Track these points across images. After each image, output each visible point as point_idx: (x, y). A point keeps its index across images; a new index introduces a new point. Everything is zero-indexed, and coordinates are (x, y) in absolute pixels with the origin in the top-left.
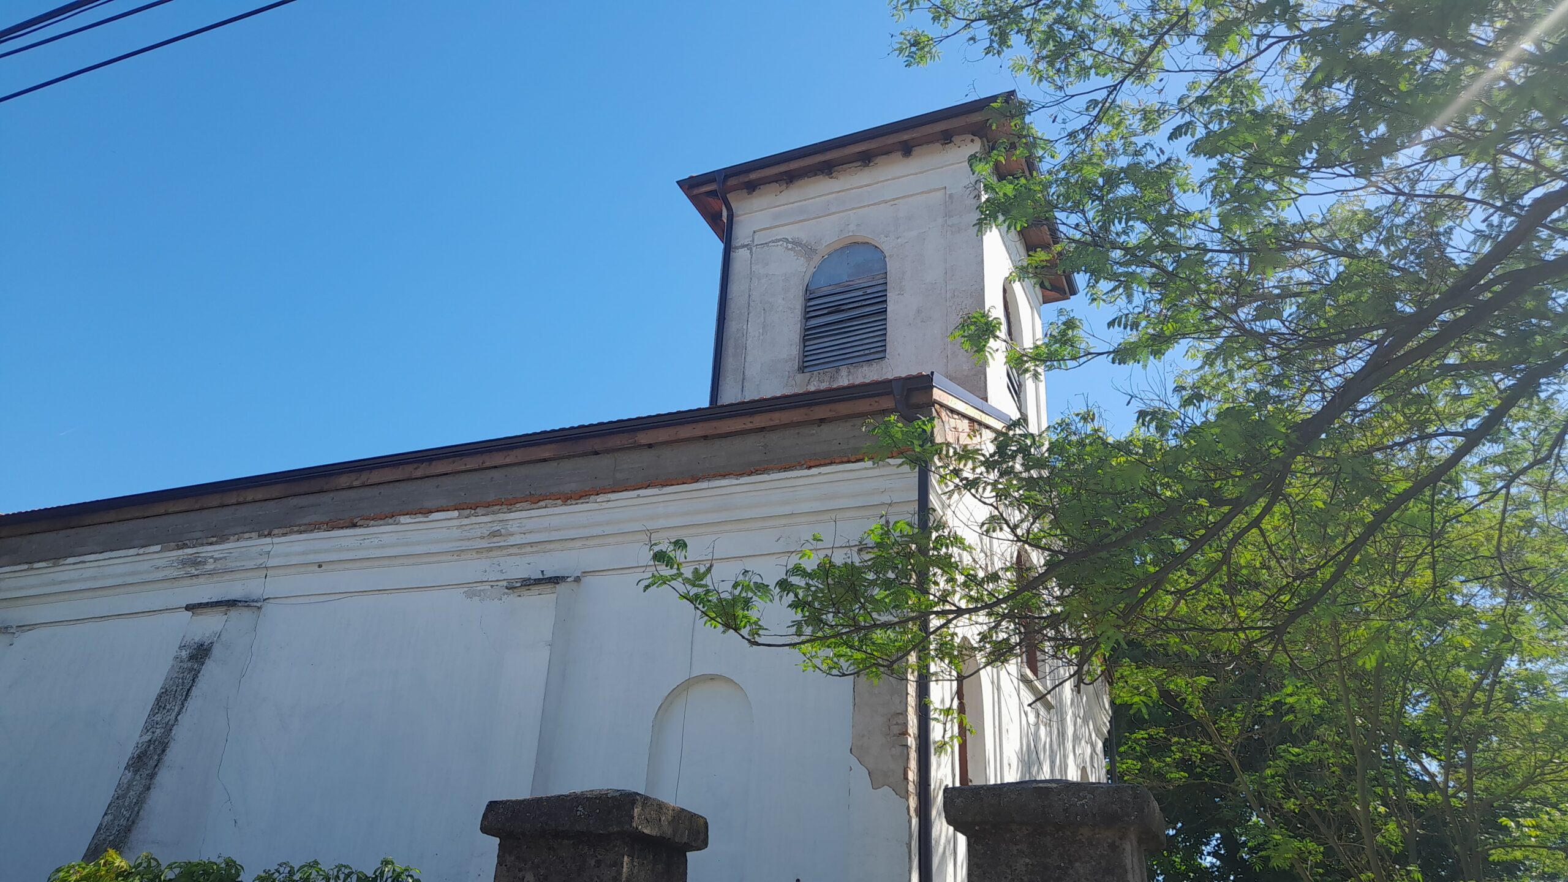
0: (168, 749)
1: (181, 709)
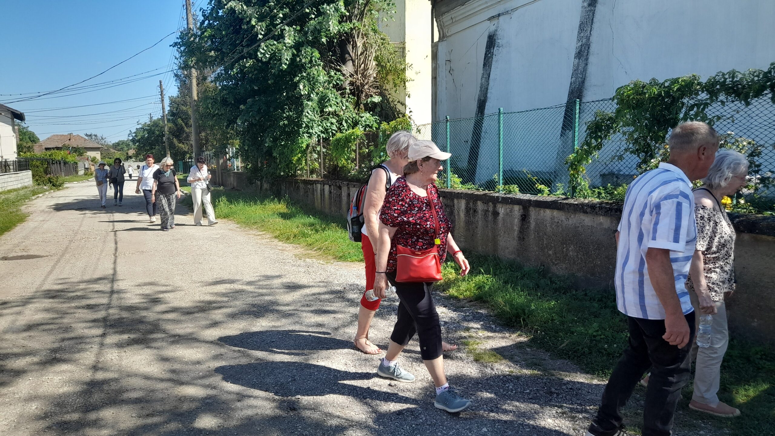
1: (591, 29)
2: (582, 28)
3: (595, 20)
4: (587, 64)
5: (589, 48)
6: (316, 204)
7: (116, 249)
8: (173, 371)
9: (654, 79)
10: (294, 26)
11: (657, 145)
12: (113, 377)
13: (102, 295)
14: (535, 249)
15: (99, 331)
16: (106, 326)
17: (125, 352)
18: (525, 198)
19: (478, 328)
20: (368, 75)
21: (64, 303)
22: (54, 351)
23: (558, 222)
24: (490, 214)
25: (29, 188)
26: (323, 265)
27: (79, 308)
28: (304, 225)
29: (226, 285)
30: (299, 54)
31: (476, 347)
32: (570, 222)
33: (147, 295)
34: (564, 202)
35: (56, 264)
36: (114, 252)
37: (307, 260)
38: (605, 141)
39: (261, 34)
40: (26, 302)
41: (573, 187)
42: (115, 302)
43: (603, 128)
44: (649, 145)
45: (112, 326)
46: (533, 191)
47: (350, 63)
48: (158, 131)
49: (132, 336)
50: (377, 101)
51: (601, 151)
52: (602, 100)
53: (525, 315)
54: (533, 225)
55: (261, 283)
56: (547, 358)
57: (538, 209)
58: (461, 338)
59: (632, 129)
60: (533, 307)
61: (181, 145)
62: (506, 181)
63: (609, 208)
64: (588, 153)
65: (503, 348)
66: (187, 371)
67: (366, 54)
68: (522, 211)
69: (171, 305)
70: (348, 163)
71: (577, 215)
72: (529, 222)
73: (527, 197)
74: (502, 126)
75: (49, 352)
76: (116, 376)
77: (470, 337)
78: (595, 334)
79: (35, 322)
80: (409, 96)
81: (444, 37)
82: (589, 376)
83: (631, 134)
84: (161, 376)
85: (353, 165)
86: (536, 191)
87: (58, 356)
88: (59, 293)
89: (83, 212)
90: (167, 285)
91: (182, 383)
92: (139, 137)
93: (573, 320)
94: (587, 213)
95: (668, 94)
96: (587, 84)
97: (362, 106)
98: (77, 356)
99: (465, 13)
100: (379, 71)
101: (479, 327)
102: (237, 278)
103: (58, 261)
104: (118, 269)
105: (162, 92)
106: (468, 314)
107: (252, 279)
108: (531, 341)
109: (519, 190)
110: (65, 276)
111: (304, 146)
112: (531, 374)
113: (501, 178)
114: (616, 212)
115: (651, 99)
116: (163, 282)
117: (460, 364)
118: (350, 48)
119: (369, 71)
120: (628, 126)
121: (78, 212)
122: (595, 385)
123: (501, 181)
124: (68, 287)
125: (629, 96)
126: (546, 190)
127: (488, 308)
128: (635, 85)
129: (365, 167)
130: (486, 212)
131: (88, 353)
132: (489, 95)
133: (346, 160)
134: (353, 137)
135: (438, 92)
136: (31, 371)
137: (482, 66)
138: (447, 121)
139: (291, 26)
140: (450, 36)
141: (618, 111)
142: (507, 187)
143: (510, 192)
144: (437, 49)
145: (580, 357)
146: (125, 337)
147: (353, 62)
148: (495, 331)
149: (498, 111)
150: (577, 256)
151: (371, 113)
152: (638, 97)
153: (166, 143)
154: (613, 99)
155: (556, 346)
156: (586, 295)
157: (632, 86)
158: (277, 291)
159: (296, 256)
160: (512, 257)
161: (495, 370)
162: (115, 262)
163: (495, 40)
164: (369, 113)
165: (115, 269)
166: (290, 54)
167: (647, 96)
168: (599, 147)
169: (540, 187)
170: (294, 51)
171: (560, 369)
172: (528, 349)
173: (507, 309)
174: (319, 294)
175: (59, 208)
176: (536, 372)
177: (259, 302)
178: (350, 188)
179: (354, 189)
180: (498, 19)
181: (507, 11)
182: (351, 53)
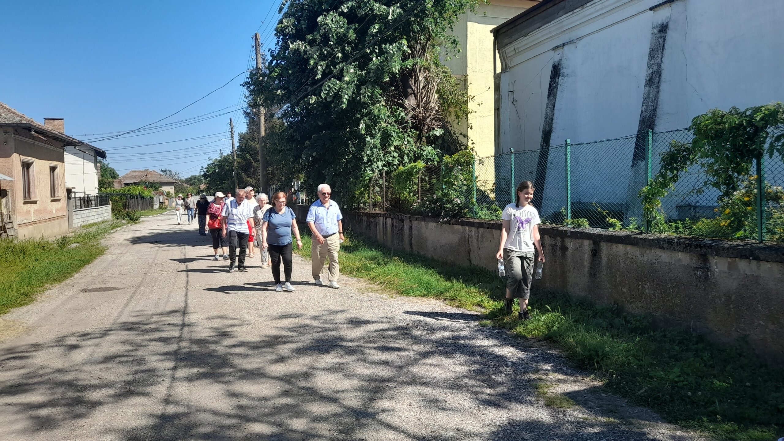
0: (662, 74)
1: (662, 55)
2: (652, 55)
3: (666, 46)
4: (658, 92)
5: (660, 75)
6: (378, 237)
7: (187, 282)
8: (241, 407)
9: (734, 108)
10: (354, 64)
11: (740, 177)
12: (183, 411)
13: (174, 328)
14: (608, 286)
15: (171, 364)
16: (176, 360)
17: (194, 386)
18: (595, 232)
19: (548, 370)
20: (430, 108)
21: (138, 335)
22: (129, 383)
23: (632, 258)
24: (558, 249)
25: (108, 222)
26: (386, 299)
27: (152, 340)
28: (367, 258)
29: (291, 319)
31: (547, 390)
32: (646, 258)
33: (216, 329)
34: (639, 236)
35: (132, 297)
36: (185, 285)
37: (370, 294)
38: (682, 174)
40: (105, 333)
41: (647, 221)
42: (186, 335)
43: (679, 159)
44: (731, 177)
45: (182, 360)
46: (603, 224)
47: (412, 97)
48: (228, 166)
49: (201, 370)
50: (438, 135)
51: (677, 183)
52: (676, 131)
53: (598, 357)
54: (604, 260)
55: (325, 318)
56: (624, 405)
57: (610, 244)
58: (530, 380)
59: (711, 160)
60: (607, 349)
61: (249, 179)
62: (575, 215)
63: (688, 244)
64: (664, 185)
65: (576, 392)
66: (253, 408)
67: (428, 88)
68: (592, 246)
69: (238, 339)
70: (410, 196)
71: (653, 251)
72: (601, 257)
73: (598, 231)
74: (569, 158)
75: (123, 384)
76: (186, 410)
77: (540, 379)
78: (676, 379)
79: (111, 354)
80: (471, 128)
81: (506, 68)
82: (672, 426)
83: (711, 165)
84: (228, 412)
85: (415, 198)
86: (607, 225)
87: (132, 388)
88: (134, 326)
89: (157, 245)
90: (234, 319)
91: (249, 420)
92: (211, 172)
93: (652, 363)
94: (664, 249)
95: (750, 123)
96: (659, 112)
97: (424, 139)
98: (149, 389)
99: (528, 44)
100: (441, 105)
101: (549, 368)
102: (302, 312)
103: (134, 293)
104: (189, 301)
105: (232, 129)
106: (536, 354)
107: (317, 314)
108: (607, 385)
109: (589, 224)
110: (139, 308)
111: (367, 179)
112: (607, 422)
113: (569, 211)
114: (696, 248)
115: (731, 129)
116: (231, 315)
117: (531, 409)
118: (412, 82)
119: (431, 104)
120: (707, 157)
121: (152, 245)
122: (679, 436)
123: (569, 215)
124: (142, 320)
125: (707, 126)
126: (619, 224)
127: (558, 348)
128: (714, 114)
129: (428, 200)
130: (554, 246)
131: (160, 386)
132: (554, 125)
133: (409, 193)
134: (415, 170)
135: (501, 124)
136: (107, 403)
137: (547, 96)
138: (511, 153)
139: (351, 64)
140: (513, 67)
141: (695, 142)
142: (575, 220)
143: (579, 226)
144: (500, 80)
145: (660, 405)
146: (195, 370)
147: (416, 96)
148: (566, 374)
149: (565, 143)
150: (654, 294)
151: (433, 146)
152: (717, 127)
153: (235, 177)
154: (689, 129)
155: (634, 392)
156: (665, 336)
157: (710, 115)
158: (341, 326)
159: (359, 290)
160: (583, 294)
161: (568, 417)
162: (186, 295)
163: (560, 69)
164: (431, 145)
165: (186, 302)
167: (727, 126)
168: (674, 179)
169: (611, 220)
171: (639, 417)
172: (603, 395)
173: (579, 350)
174: (383, 330)
175: (135, 241)
176: (612, 420)
177: (323, 338)
178: (413, 221)
179: (416, 222)
180: (563, 49)
181: (572, 41)
182: (413, 87)
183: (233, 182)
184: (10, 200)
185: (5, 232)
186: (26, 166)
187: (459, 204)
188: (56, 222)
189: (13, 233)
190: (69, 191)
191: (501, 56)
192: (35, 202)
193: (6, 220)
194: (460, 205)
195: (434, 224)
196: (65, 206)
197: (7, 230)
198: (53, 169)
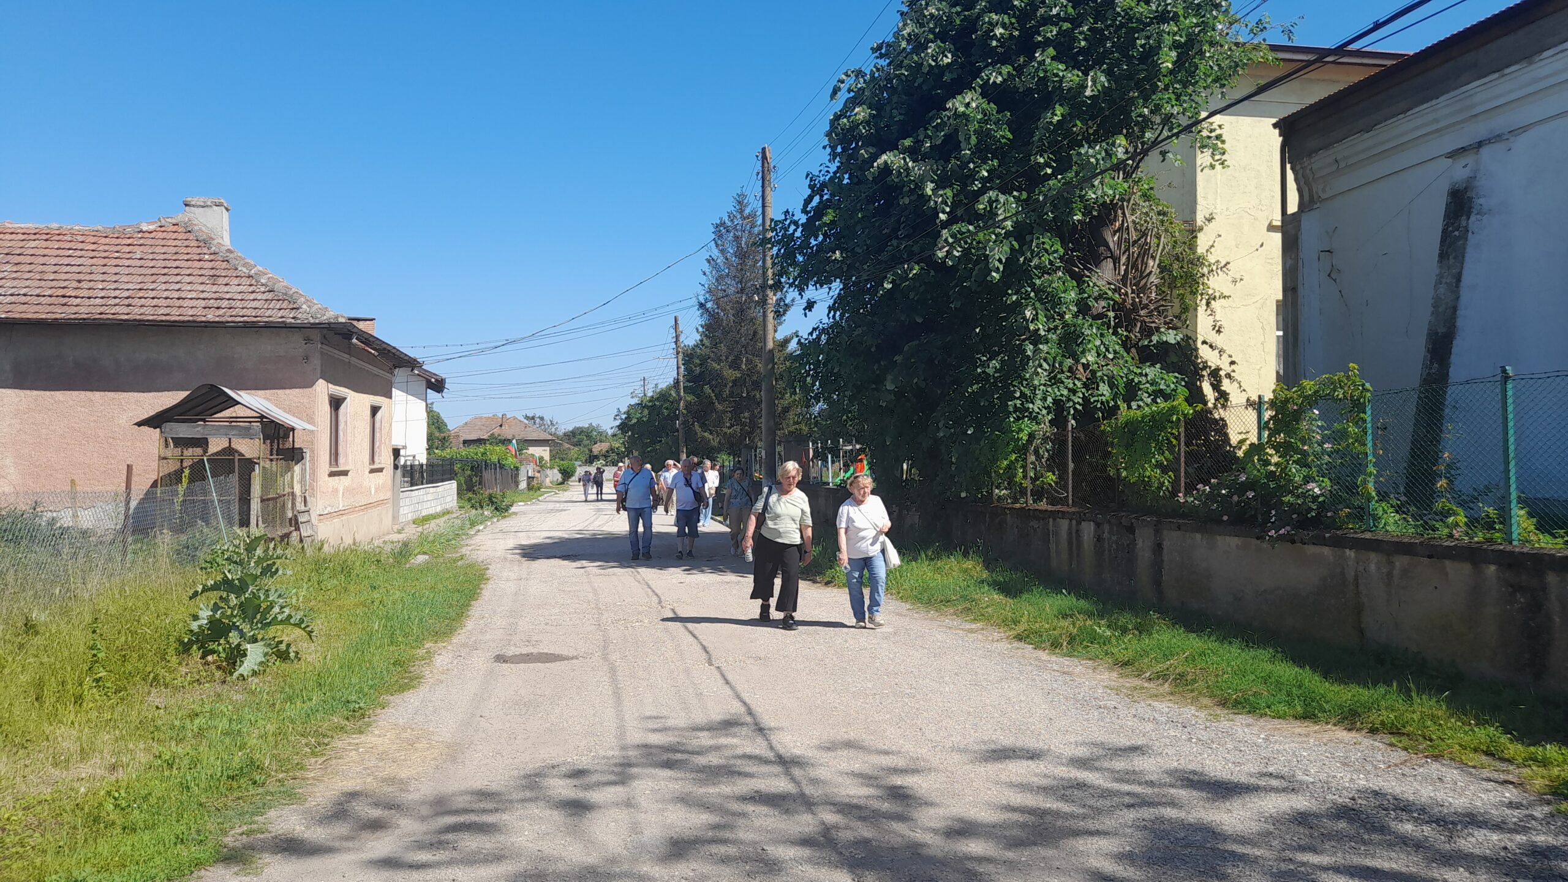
7: (705, 650)
10: (1015, 193)
13: (767, 768)
16: (847, 865)
20: (1146, 286)
21: (701, 782)
25: (452, 513)
27: (746, 798)
29: (1025, 763)
30: (1025, 248)
35: (613, 679)
36: (705, 656)
37: (1154, 704)
39: (944, 212)
40: (623, 772)
42: (812, 790)
47: (1109, 264)
48: (667, 409)
50: (1173, 342)
55: (1106, 765)
67: (1146, 244)
69: (945, 812)
81: (1312, 201)
88: (672, 755)
89: (579, 564)
90: (887, 753)
92: (635, 421)
99: (1374, 147)
102: (1035, 744)
104: (748, 699)
105: (677, 337)
111: (1024, 436)
116: (868, 740)
119: (1151, 278)
124: (677, 740)
132: (1459, 323)
134: (1174, 418)
135: (1301, 320)
139: (1010, 194)
140: (1331, 198)
144: (1297, 228)
147: (1116, 260)
151: (1158, 365)
153: (681, 431)
159: (1114, 690)
163: (1470, 199)
164: (1154, 366)
165: (742, 701)
166: (1006, 248)
170: (1014, 243)
178: (1165, 532)
179: (1176, 534)
180: (1477, 153)
181: (1499, 136)
182: (1111, 245)
183: (676, 441)
184: (308, 469)
185: (298, 529)
186: (336, 403)
187: (1318, 496)
188: (375, 512)
189: (310, 532)
190: (396, 453)
191: (1300, 176)
192: (345, 473)
193: (300, 506)
194: (1321, 499)
195: (1234, 542)
196: (390, 482)
197: (301, 526)
198: (375, 410)
